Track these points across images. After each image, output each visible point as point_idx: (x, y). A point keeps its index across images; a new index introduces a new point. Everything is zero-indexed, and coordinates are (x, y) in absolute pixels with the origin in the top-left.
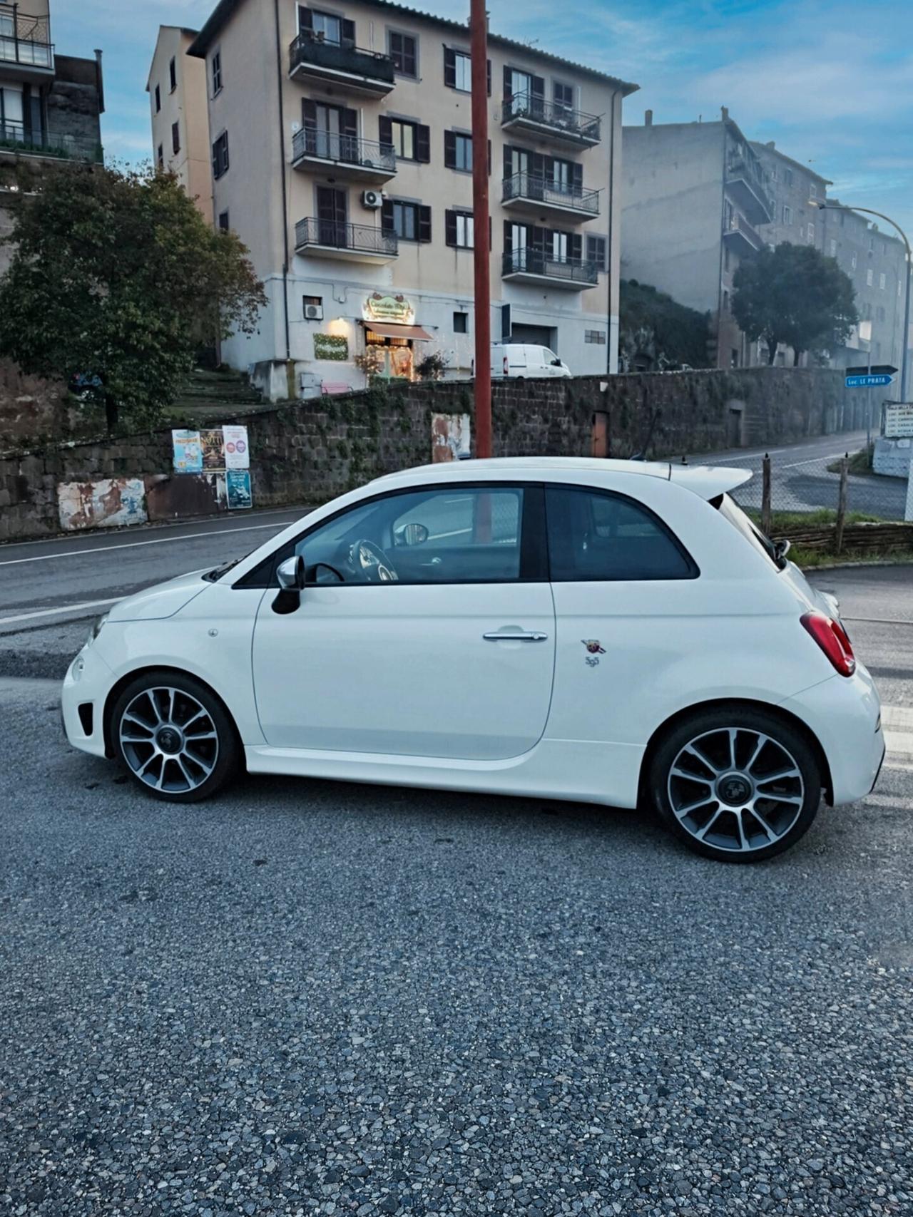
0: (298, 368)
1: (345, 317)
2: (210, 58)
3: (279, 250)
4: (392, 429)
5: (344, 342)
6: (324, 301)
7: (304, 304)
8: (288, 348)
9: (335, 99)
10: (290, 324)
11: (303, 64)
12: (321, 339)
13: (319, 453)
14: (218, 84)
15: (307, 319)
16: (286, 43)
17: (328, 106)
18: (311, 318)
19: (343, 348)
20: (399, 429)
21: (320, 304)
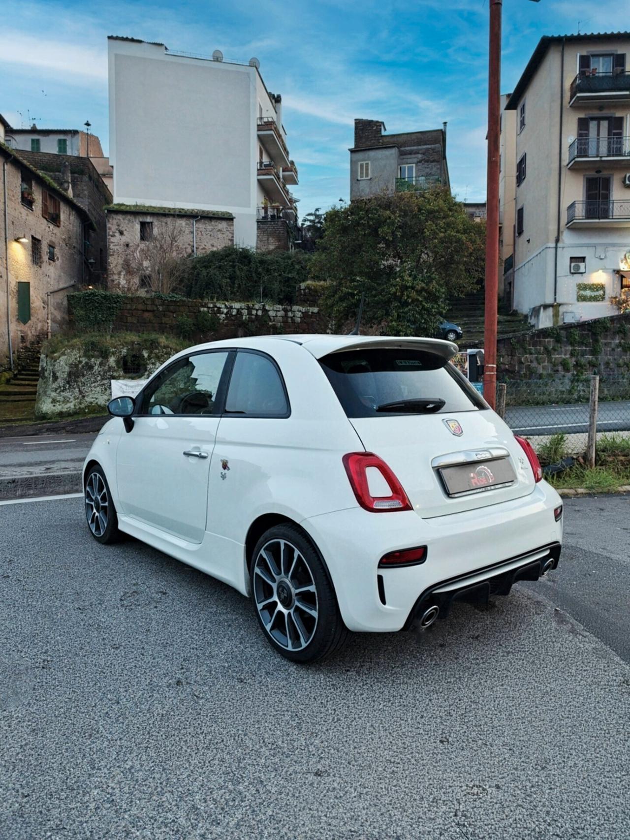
0: (562, 309)
1: (605, 269)
2: (519, 109)
3: (553, 227)
4: (613, 350)
5: (602, 287)
6: (587, 260)
7: (571, 262)
8: (555, 295)
9: (606, 113)
10: (558, 279)
11: (578, 95)
12: (582, 287)
13: (544, 368)
14: (523, 124)
15: (573, 273)
16: (568, 84)
17: (599, 119)
18: (576, 272)
19: (601, 292)
20: (620, 349)
21: (584, 262)
